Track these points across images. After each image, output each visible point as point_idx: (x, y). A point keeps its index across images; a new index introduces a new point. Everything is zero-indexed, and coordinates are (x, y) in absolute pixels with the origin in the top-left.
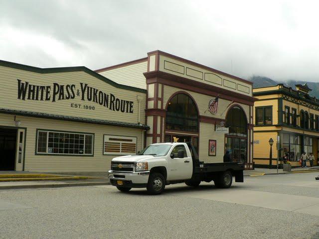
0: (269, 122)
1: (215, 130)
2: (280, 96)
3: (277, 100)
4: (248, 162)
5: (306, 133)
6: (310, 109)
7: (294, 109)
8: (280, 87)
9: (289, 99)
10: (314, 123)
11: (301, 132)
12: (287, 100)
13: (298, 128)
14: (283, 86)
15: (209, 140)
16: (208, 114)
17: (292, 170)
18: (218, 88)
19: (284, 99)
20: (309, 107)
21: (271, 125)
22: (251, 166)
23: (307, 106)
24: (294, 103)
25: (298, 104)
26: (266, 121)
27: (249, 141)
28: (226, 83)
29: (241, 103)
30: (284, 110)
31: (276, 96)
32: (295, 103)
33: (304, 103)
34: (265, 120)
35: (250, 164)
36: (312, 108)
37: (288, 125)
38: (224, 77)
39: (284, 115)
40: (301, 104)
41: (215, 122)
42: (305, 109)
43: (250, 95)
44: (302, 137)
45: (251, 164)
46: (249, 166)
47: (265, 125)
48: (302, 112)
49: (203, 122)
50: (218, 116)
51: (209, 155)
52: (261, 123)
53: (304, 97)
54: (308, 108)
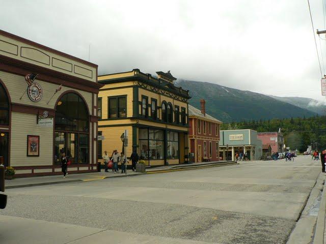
0: (123, 115)
1: (38, 123)
2: (136, 83)
3: (132, 88)
4: (91, 163)
5: (170, 127)
6: (175, 101)
7: (153, 100)
8: (136, 73)
9: (148, 88)
10: (180, 116)
11: (163, 126)
12: (145, 88)
13: (159, 121)
14: (140, 72)
15: (28, 136)
16: (26, 102)
17: (147, 170)
18: (38, 66)
19: (140, 87)
20: (174, 98)
21: (125, 118)
22: (95, 168)
23: (170, 97)
24: (154, 92)
25: (159, 94)
26: (120, 113)
27: (91, 137)
28: (56, 63)
29: (80, 90)
30: (140, 100)
31: (131, 84)
32: (156, 92)
33: (167, 93)
34: (119, 111)
35: (93, 165)
36: (178, 100)
37: (146, 118)
38: (52, 55)
39: (140, 106)
40: (163, 94)
41: (38, 112)
42: (168, 100)
43: (94, 80)
44: (164, 132)
45: (95, 165)
46: (92, 168)
47: (119, 118)
48: (164, 102)
49: (16, 111)
50: (42, 104)
51: (28, 156)
52: (115, 115)
53: (167, 87)
54: (172, 99)
